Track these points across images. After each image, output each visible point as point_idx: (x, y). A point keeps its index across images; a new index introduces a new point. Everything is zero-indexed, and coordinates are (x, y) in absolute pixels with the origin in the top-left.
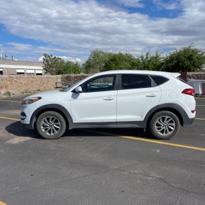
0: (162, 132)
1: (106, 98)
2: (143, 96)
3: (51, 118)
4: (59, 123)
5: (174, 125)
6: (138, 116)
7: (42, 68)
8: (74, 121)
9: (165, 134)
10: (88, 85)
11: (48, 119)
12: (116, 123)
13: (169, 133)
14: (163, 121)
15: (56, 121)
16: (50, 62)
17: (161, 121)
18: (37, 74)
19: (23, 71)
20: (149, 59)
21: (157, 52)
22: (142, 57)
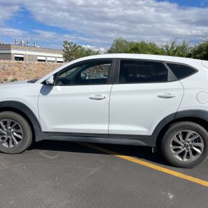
0: (182, 155)
1: (93, 96)
2: (153, 97)
3: (9, 121)
4: (21, 131)
5: (202, 145)
6: (144, 128)
7: (62, 56)
8: (44, 130)
9: (185, 160)
10: (82, 75)
11: (5, 123)
12: (109, 136)
13: (193, 158)
14: (184, 138)
15: (17, 127)
16: (70, 50)
17: (181, 137)
18: (58, 62)
19: (44, 58)
20: (175, 49)
21: (184, 41)
22: (167, 47)
